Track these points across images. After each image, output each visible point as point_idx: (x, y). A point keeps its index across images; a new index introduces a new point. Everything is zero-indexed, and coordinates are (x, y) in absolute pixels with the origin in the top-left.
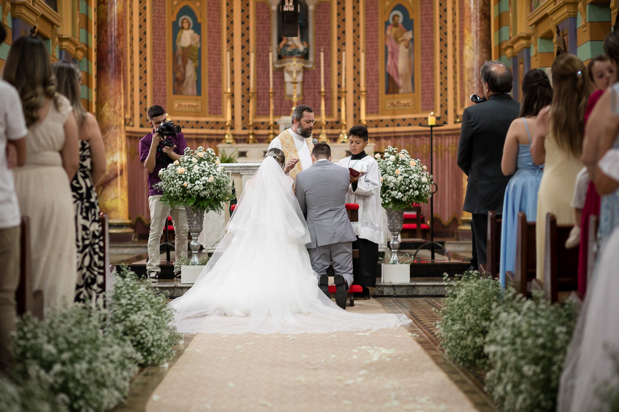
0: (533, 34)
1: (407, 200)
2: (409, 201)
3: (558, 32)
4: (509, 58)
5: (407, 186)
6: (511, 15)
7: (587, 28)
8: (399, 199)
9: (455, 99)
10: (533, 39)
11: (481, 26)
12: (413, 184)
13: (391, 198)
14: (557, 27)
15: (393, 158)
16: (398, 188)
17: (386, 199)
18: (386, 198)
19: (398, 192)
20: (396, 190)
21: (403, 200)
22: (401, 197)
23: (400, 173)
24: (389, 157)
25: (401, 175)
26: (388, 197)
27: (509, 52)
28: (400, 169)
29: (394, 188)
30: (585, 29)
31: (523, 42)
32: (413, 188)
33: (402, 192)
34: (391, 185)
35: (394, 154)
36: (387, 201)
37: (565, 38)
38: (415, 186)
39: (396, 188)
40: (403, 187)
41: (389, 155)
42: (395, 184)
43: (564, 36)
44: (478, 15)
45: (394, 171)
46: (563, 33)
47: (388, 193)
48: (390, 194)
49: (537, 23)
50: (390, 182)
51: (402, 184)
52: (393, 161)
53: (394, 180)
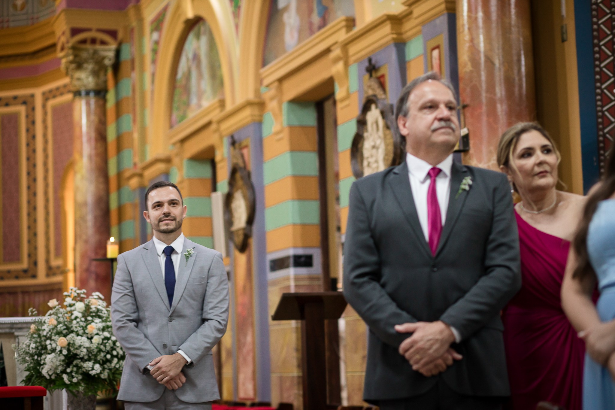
0: (177, 155)
1: (109, 375)
2: (111, 377)
3: (233, 143)
4: (134, 190)
5: (108, 353)
6: (136, 136)
7: (285, 135)
8: (94, 375)
9: (47, 247)
10: (176, 161)
11: (96, 148)
12: (118, 350)
13: (81, 374)
14: (232, 137)
15: (80, 306)
16: (93, 357)
17: (73, 377)
18: (73, 374)
19: (94, 363)
20: (89, 360)
21: (102, 376)
22: (98, 372)
23: (95, 331)
24: (74, 305)
25: (97, 334)
26: (77, 373)
27: (134, 182)
28: (96, 325)
29: (86, 357)
30: (281, 136)
31: (161, 166)
32: (116, 356)
33: (99, 363)
34: (83, 352)
35: (82, 300)
36: (75, 380)
37: (245, 151)
38: (121, 353)
39: (89, 357)
40: (102, 354)
41: (73, 302)
42: (88, 349)
43: (241, 149)
44: (93, 135)
45: (84, 328)
46: (240, 144)
47: (76, 366)
48: (79, 367)
49: (183, 141)
50: (80, 346)
51: (100, 351)
52: (81, 311)
53: (87, 344)
